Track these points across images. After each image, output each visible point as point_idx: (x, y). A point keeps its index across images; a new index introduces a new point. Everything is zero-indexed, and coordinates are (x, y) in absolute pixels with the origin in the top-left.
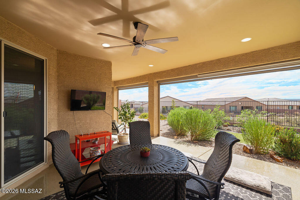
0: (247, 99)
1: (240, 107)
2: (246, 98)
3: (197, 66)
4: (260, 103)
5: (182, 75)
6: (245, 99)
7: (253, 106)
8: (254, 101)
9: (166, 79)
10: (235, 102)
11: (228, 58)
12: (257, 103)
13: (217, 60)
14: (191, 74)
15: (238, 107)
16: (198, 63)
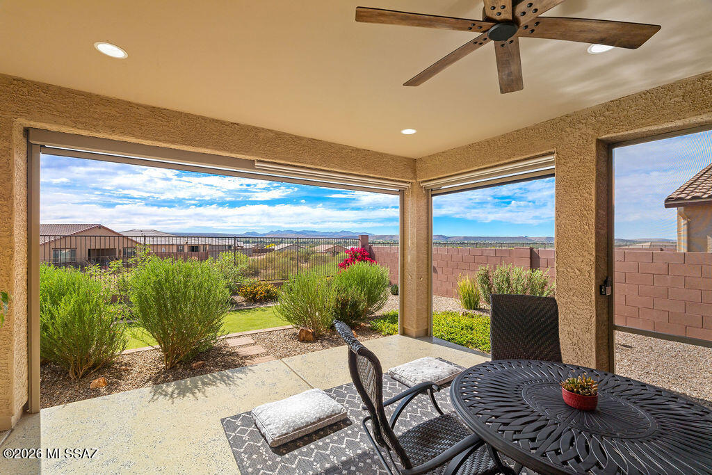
0: (102, 230)
1: (83, 253)
2: (100, 227)
3: (259, 134)
4: (132, 240)
5: (206, 147)
6: (98, 230)
7: (116, 247)
8: (119, 235)
9: (111, 137)
10: (68, 239)
11: (330, 144)
12: (125, 240)
13: (310, 140)
14: (238, 152)
15: (78, 251)
16: (263, 129)
